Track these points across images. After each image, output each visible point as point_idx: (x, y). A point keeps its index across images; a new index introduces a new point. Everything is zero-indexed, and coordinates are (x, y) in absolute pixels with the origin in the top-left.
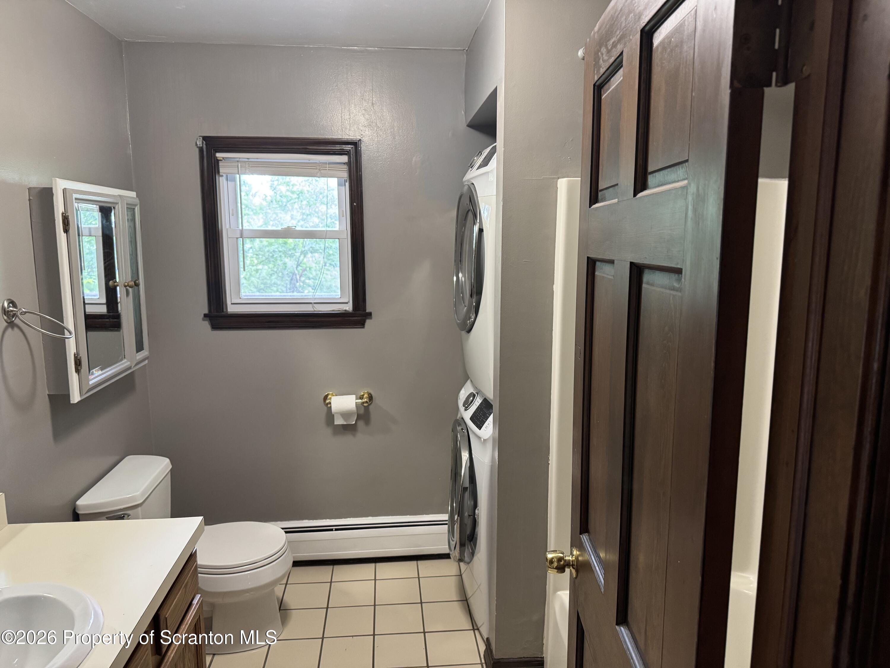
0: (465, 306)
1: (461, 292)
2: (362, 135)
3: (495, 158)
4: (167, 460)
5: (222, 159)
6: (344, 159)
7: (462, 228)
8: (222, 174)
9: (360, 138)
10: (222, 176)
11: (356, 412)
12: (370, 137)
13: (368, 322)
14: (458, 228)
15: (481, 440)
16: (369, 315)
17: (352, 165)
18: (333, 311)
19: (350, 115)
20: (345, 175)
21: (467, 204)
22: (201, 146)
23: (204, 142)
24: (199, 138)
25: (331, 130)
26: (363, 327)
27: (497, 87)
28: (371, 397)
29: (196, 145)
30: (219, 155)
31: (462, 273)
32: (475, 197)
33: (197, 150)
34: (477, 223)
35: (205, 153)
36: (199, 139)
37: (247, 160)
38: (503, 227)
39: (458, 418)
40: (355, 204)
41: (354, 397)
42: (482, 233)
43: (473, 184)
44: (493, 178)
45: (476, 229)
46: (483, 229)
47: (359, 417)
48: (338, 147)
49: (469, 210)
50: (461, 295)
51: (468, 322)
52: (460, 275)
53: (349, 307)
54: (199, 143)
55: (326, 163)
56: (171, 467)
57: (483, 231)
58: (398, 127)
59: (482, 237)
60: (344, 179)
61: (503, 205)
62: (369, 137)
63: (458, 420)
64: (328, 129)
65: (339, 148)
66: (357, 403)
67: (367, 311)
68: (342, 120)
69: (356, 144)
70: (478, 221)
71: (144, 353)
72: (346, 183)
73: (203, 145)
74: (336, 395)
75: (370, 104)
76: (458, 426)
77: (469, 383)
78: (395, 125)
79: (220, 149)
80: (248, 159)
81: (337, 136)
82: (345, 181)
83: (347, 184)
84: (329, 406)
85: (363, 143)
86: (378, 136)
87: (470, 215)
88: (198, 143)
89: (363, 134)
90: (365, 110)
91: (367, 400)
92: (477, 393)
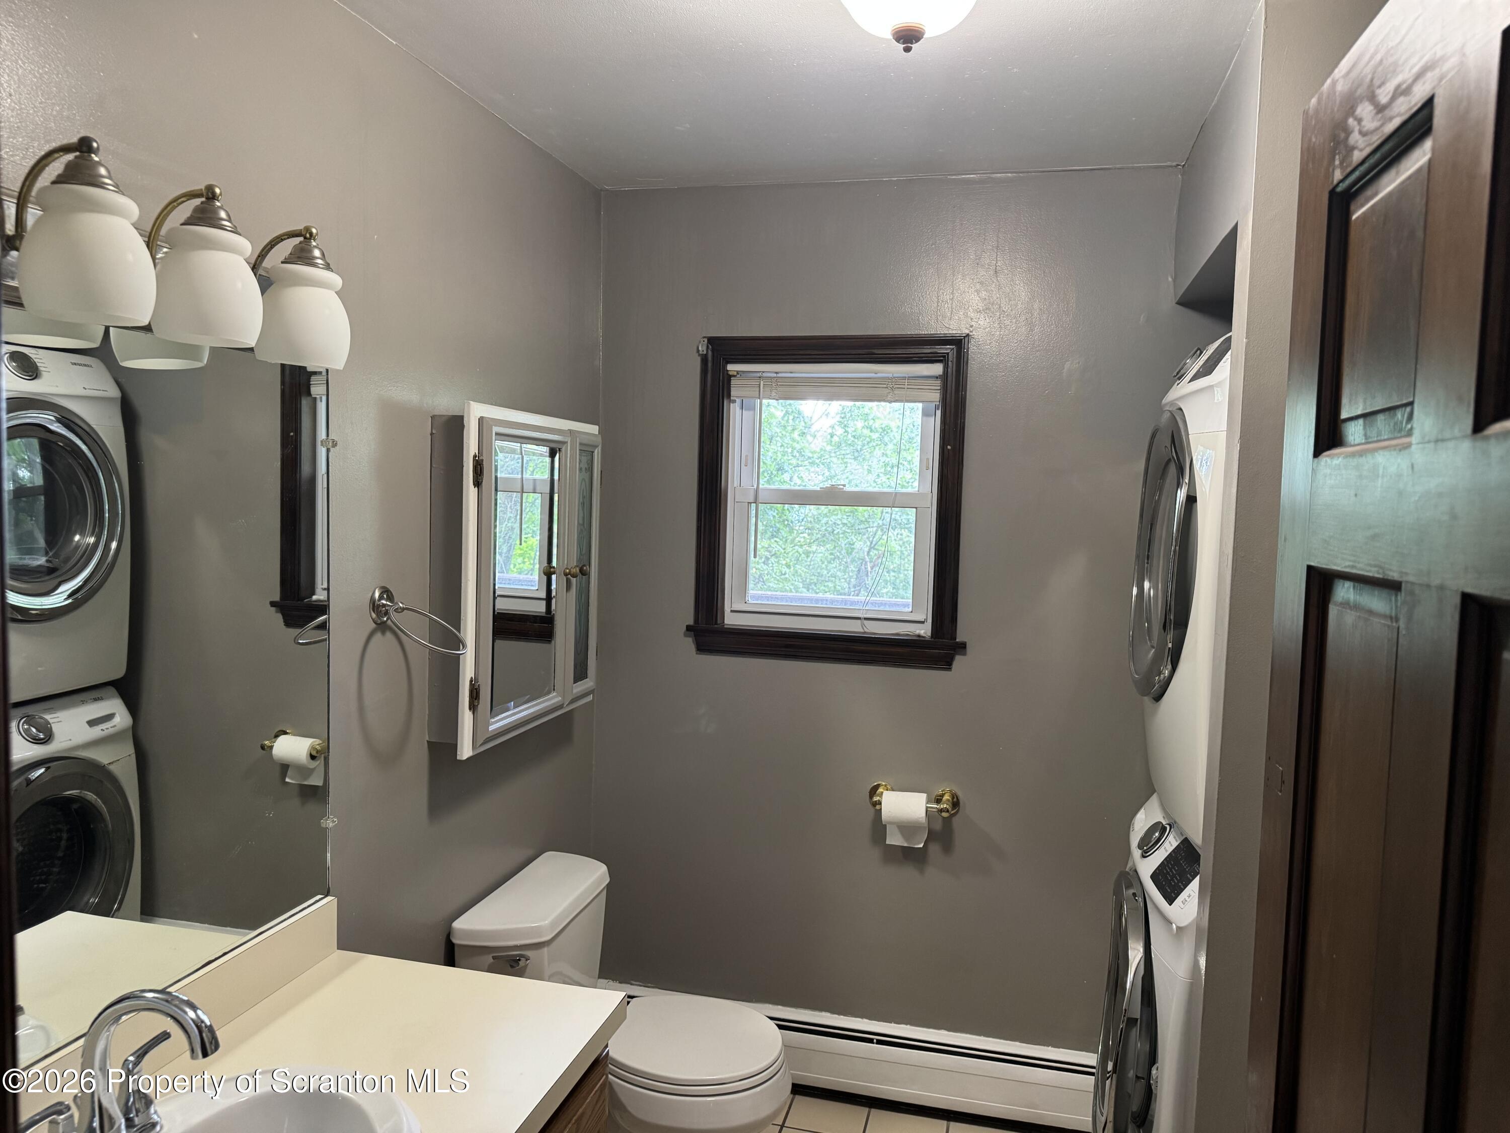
0: (1153, 647)
1: (1147, 618)
2: (972, 326)
3: (1228, 359)
4: (603, 868)
5: (735, 373)
6: (937, 369)
7: (1154, 495)
8: (735, 398)
9: (967, 332)
10: (734, 401)
11: (926, 825)
12: (987, 330)
13: (959, 661)
14: (1146, 494)
15: (1172, 929)
16: (962, 647)
17: (949, 379)
18: (897, 634)
19: (952, 293)
20: (936, 396)
21: (1166, 447)
22: (705, 352)
23: (710, 347)
24: (702, 340)
25: (918, 320)
26: (950, 669)
27: (1237, 224)
28: (956, 803)
29: (698, 351)
30: (732, 368)
31: (1150, 582)
32: (1183, 433)
33: (699, 359)
34: (1184, 484)
35: (710, 364)
36: (702, 342)
37: (775, 375)
38: (1239, 494)
39: (1127, 870)
40: (949, 447)
41: (923, 797)
42: (1194, 505)
43: (1181, 409)
44: (1222, 397)
45: (1181, 495)
46: (1196, 497)
47: (932, 836)
48: (927, 350)
49: (1169, 460)
50: (1146, 624)
51: (1157, 678)
52: (1147, 585)
53: (925, 631)
54: (702, 349)
55: (904, 378)
56: (608, 880)
57: (1196, 501)
58: (1041, 309)
59: (1194, 511)
60: (934, 404)
61: (1240, 450)
62: (984, 329)
63: (1128, 873)
64: (912, 319)
65: (929, 351)
66: (929, 809)
67: (957, 640)
68: (938, 302)
69: (959, 343)
70: (1187, 481)
71: (588, 684)
72: (937, 411)
73: (707, 351)
74: (893, 790)
75: (992, 272)
76: (1127, 888)
77: (1154, 801)
78: (1036, 306)
79: (733, 357)
80: (777, 373)
81: (928, 331)
82: (936, 408)
83: (939, 413)
84: (878, 807)
85: (972, 341)
86: (1000, 327)
87: (1173, 469)
88: (700, 349)
89: (974, 325)
90: (981, 283)
91: (948, 807)
92: (1169, 825)
